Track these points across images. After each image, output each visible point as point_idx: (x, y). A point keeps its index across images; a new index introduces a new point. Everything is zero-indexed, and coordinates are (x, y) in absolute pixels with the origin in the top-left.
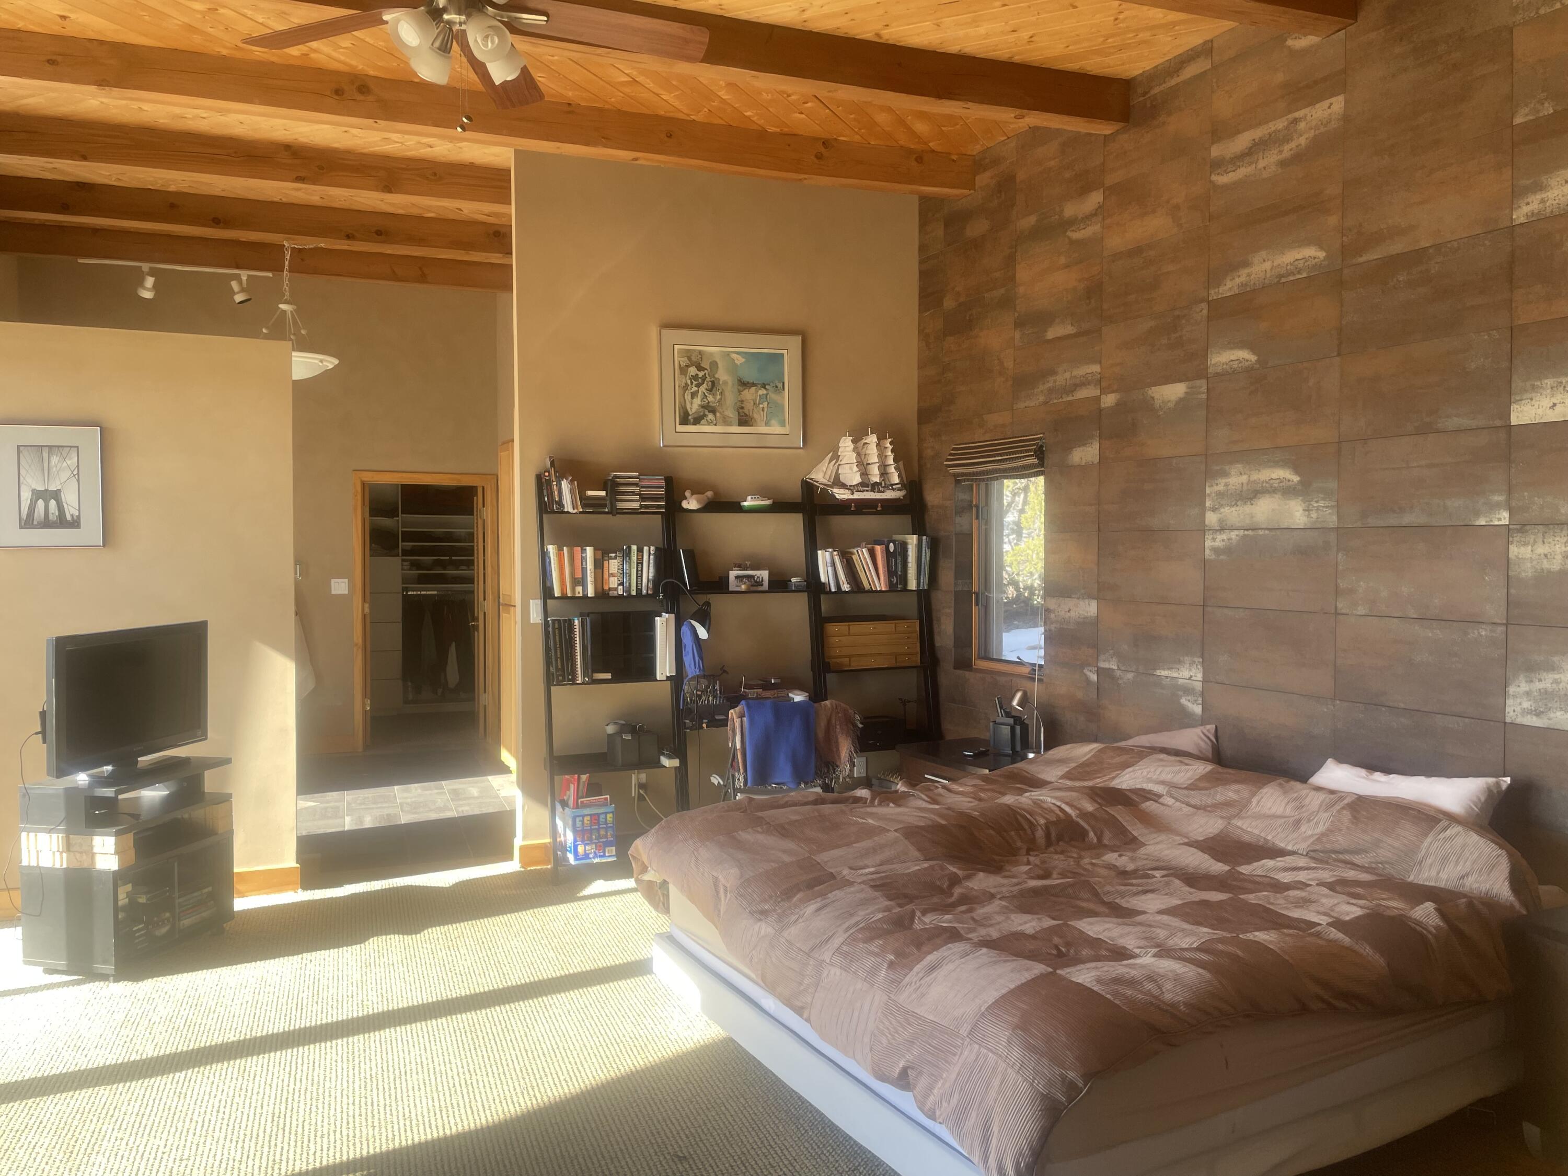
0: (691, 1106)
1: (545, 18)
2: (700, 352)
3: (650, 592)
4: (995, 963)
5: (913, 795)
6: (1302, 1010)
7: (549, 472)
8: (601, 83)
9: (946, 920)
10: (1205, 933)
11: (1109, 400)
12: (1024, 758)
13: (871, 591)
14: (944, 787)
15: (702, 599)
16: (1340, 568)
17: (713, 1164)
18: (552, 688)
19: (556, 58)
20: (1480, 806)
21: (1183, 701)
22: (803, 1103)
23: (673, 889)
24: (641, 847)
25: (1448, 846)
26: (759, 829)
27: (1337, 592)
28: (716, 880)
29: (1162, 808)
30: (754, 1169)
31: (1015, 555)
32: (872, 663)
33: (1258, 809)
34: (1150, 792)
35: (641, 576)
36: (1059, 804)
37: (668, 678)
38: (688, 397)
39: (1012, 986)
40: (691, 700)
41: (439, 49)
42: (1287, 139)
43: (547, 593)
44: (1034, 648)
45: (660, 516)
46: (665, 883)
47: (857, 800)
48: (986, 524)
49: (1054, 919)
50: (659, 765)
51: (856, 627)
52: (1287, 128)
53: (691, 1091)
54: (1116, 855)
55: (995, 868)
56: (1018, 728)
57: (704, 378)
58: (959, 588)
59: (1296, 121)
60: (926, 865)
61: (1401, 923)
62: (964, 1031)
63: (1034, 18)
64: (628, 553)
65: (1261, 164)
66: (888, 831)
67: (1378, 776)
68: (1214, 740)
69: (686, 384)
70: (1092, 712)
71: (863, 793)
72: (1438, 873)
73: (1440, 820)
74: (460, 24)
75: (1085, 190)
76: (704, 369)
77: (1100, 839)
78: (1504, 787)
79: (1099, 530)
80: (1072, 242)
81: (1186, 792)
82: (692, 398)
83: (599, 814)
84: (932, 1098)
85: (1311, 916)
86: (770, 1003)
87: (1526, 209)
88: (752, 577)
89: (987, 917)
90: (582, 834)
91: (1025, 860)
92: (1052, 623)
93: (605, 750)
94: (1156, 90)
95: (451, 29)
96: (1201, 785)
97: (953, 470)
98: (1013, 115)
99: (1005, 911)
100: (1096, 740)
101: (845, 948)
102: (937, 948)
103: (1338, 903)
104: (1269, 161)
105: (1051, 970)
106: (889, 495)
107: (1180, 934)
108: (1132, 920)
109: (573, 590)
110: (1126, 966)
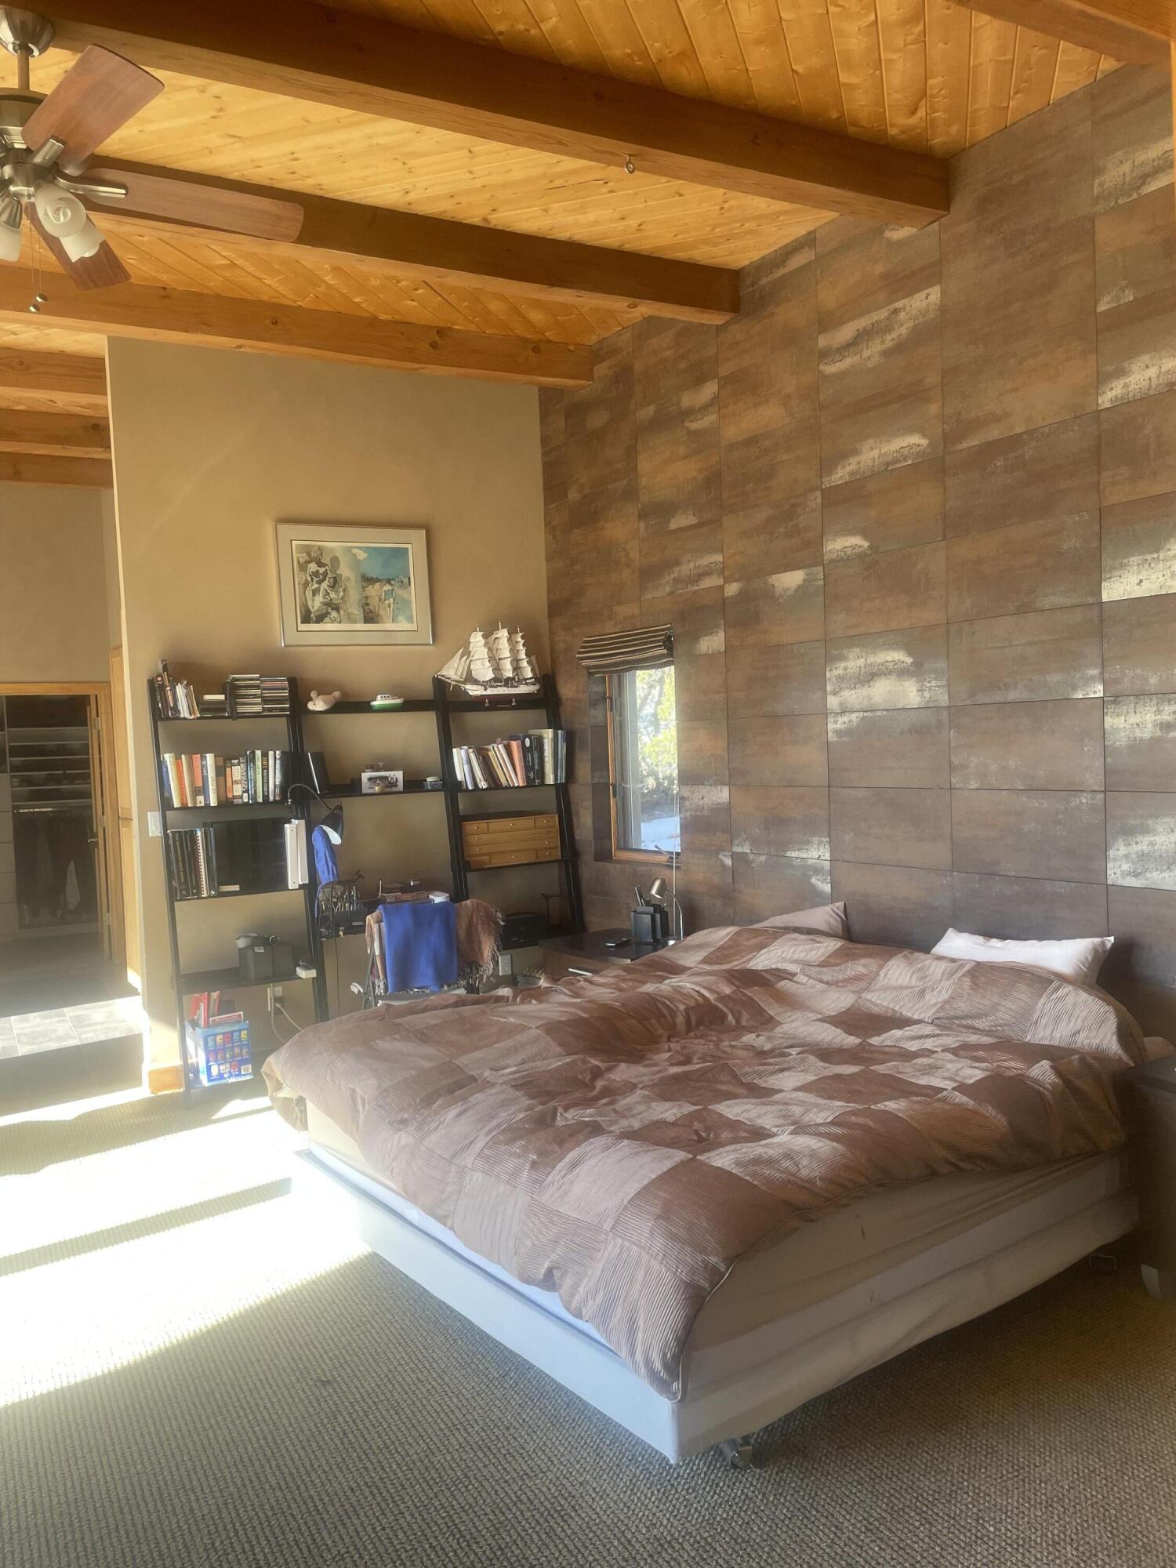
0: (335, 1328)
1: (124, 191)
2: (320, 548)
3: (277, 798)
4: (636, 1154)
5: (556, 991)
6: (931, 1175)
7: (162, 677)
8: (199, 266)
9: (588, 1115)
10: (838, 1106)
11: (732, 589)
12: (665, 945)
13: (508, 788)
14: (586, 980)
15: (333, 802)
16: (953, 745)
17: (359, 1385)
18: (176, 903)
19: (146, 238)
20: (1087, 965)
21: (813, 880)
22: (452, 1312)
23: (310, 1106)
24: (274, 1064)
25: (1059, 1006)
26: (397, 1036)
27: (952, 768)
28: (353, 1091)
29: (796, 986)
30: (401, 1386)
31: (653, 746)
32: (513, 859)
33: (885, 981)
34: (784, 971)
35: (268, 783)
36: (697, 989)
37: (301, 887)
38: (309, 594)
39: (654, 1176)
40: (326, 908)
41: (7, 223)
42: (889, 329)
43: (166, 804)
44: (672, 837)
45: (285, 719)
46: (301, 1101)
47: (499, 999)
48: (620, 716)
49: (694, 1104)
50: (293, 976)
51: (495, 825)
52: (888, 318)
53: (334, 1311)
54: (753, 1036)
55: (636, 1057)
56: (658, 916)
57: (325, 574)
58: (597, 780)
59: (896, 311)
60: (568, 1060)
61: (1019, 1082)
62: (607, 1226)
63: (641, 206)
64: (253, 759)
65: (866, 354)
66: (530, 1028)
67: (995, 942)
68: (844, 917)
69: (306, 580)
70: (728, 896)
71: (505, 991)
72: (1052, 1032)
73: (1052, 982)
74: (29, 196)
75: (700, 381)
76: (325, 565)
77: (738, 1020)
78: (1109, 946)
79: (728, 717)
80: (690, 432)
81: (818, 969)
82: (314, 595)
83: (232, 1032)
84: (577, 1297)
85: (936, 1082)
86: (414, 1214)
87: (1110, 395)
88: (386, 778)
89: (629, 1109)
90: (214, 1053)
91: (666, 1047)
92: (687, 811)
93: (237, 965)
94: (764, 281)
95: (19, 202)
96: (833, 961)
97: (585, 663)
98: (626, 304)
99: (647, 1100)
100: (733, 924)
101: (486, 1151)
102: (578, 1144)
103: (962, 1068)
104: (873, 351)
105: (691, 1156)
106: (523, 689)
107: (815, 1110)
108: (770, 1099)
109: (194, 800)
110: (763, 1146)
